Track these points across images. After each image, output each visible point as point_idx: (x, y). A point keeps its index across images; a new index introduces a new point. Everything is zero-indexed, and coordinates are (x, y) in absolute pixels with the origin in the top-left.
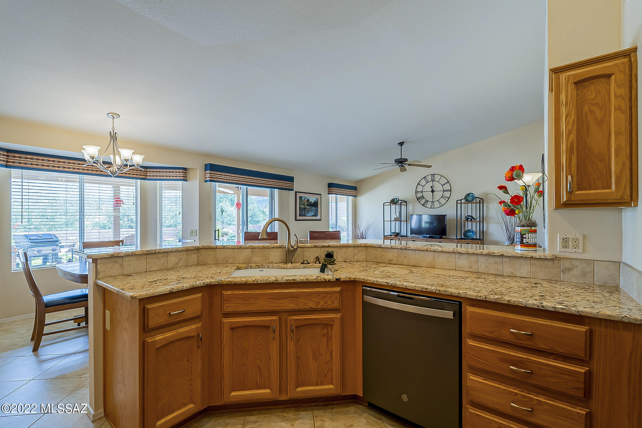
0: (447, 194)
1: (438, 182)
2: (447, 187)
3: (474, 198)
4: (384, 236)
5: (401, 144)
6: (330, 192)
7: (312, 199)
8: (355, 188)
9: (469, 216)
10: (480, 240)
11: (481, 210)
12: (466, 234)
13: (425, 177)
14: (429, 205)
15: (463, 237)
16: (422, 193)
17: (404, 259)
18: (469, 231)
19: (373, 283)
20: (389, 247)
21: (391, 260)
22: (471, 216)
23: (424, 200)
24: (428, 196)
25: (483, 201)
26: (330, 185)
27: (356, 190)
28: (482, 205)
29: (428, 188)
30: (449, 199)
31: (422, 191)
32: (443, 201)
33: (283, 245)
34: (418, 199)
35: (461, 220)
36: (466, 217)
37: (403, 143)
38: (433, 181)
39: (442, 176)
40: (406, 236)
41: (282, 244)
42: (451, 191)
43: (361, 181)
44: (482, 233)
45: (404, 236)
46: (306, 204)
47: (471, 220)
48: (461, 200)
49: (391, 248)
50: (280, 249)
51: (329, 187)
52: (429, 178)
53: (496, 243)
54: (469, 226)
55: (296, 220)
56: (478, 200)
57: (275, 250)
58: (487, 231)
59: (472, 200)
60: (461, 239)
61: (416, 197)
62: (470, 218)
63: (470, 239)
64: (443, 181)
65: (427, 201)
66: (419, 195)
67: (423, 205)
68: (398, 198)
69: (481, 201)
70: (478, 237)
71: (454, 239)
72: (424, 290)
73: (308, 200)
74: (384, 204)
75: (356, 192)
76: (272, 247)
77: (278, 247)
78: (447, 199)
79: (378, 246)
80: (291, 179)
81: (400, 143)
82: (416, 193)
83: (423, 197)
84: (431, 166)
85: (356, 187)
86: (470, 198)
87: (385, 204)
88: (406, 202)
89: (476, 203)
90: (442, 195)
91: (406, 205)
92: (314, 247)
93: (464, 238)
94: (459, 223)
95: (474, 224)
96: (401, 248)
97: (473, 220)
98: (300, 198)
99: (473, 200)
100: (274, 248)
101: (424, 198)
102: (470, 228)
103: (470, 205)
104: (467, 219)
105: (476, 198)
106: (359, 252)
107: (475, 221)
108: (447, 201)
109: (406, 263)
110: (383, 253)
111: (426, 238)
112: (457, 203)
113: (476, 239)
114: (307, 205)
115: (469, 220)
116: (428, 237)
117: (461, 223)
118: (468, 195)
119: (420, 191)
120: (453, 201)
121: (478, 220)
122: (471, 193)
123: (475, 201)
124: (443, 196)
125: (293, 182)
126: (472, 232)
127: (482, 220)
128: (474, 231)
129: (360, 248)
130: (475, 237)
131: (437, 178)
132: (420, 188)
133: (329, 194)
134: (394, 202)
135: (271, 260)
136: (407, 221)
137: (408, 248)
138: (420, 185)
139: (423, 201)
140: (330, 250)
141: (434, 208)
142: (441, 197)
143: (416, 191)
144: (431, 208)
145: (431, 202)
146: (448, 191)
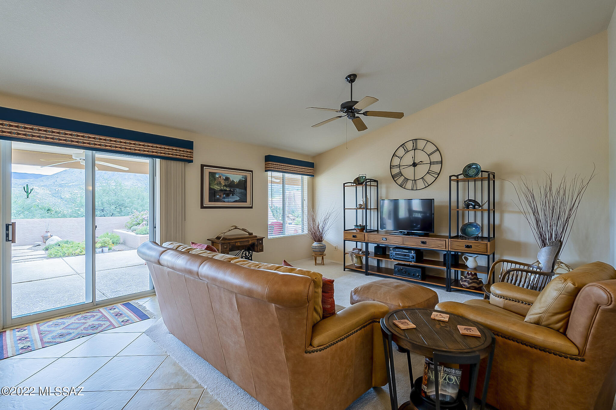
0: (436, 168)
1: (422, 150)
2: (436, 157)
3: (478, 170)
4: (345, 230)
5: (352, 78)
6: (267, 168)
7: (236, 177)
8: (311, 165)
9: (470, 200)
10: (489, 241)
11: (492, 190)
12: (465, 229)
13: (404, 144)
14: (409, 185)
15: (460, 234)
16: (399, 168)
22: (474, 201)
23: (402, 178)
24: (408, 172)
25: (494, 176)
26: (269, 159)
27: (313, 167)
28: (491, 182)
29: (407, 160)
30: (438, 175)
31: (399, 165)
32: (430, 179)
34: (393, 177)
35: (458, 208)
36: (465, 202)
37: (355, 76)
38: (414, 150)
39: (428, 141)
40: (377, 231)
42: (442, 164)
43: (320, 155)
44: (493, 228)
45: (374, 231)
46: (223, 184)
47: (474, 208)
48: (457, 176)
51: (266, 161)
52: (410, 146)
54: (470, 217)
55: (202, 207)
56: (485, 175)
58: (500, 226)
59: (475, 176)
60: (457, 237)
61: (391, 174)
62: (472, 205)
63: (473, 238)
64: (430, 148)
65: (407, 180)
66: (396, 171)
67: (401, 186)
68: (365, 175)
69: (491, 176)
70: (486, 235)
71: (447, 237)
73: (227, 179)
74: (344, 184)
75: (313, 170)
78: (436, 176)
80: (189, 145)
82: (390, 168)
83: (400, 174)
85: (314, 163)
86: (472, 172)
87: (346, 185)
88: (377, 181)
89: (482, 180)
90: (429, 170)
91: (377, 186)
93: (463, 237)
94: (454, 213)
95: (479, 214)
97: (476, 207)
98: (212, 175)
99: (477, 174)
101: (402, 175)
102: (472, 220)
103: (472, 184)
104: (467, 206)
105: (482, 171)
107: (481, 208)
108: (436, 178)
111: (404, 234)
112: (450, 180)
113: (482, 238)
114: (225, 186)
115: (471, 208)
116: (406, 233)
117: (458, 212)
118: (469, 166)
119: (396, 166)
120: (444, 179)
121: (486, 207)
122: (473, 164)
123: (480, 176)
124: (430, 171)
125: (192, 149)
126: (476, 227)
127: (492, 208)
128: (479, 225)
130: (480, 235)
131: (421, 144)
132: (396, 161)
133: (266, 171)
134: (358, 182)
136: (377, 209)
138: (397, 156)
139: (400, 180)
141: (416, 190)
142: (427, 173)
143: (391, 165)
144: (411, 190)
145: (413, 180)
146: (437, 163)
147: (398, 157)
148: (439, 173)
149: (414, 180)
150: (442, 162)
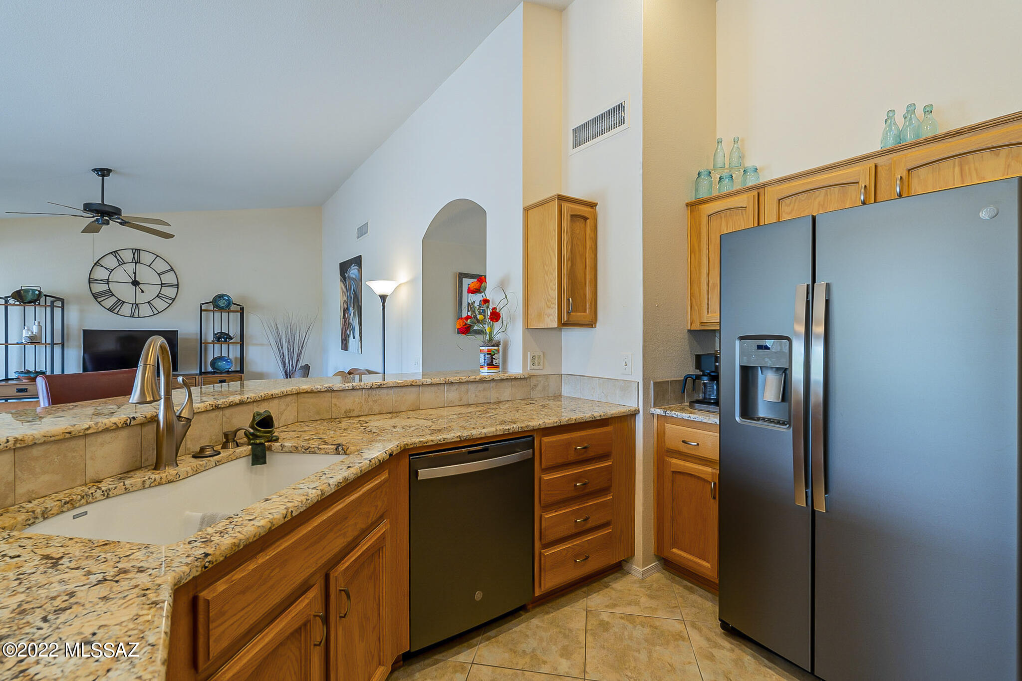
0: (170, 292)
1: (149, 266)
2: (169, 278)
3: (229, 303)
5: (104, 173)
9: (222, 332)
10: (237, 373)
12: (215, 363)
13: (115, 251)
14: (126, 309)
15: (211, 369)
16: (108, 284)
17: (374, 404)
18: (221, 358)
19: (437, 445)
20: (350, 388)
21: (350, 411)
22: (228, 335)
23: (113, 300)
24: (125, 292)
25: (243, 309)
29: (122, 275)
30: (173, 301)
31: (107, 279)
32: (160, 304)
33: (134, 418)
34: (95, 296)
36: (215, 335)
37: (111, 170)
38: (136, 263)
39: (157, 256)
41: (131, 416)
42: (178, 288)
47: (224, 340)
49: (353, 389)
50: (124, 433)
52: (127, 256)
53: (260, 376)
57: (107, 437)
59: (227, 307)
61: (91, 291)
62: (223, 337)
63: (225, 372)
64: (161, 266)
65: (121, 302)
66: (100, 287)
67: (110, 310)
68: (40, 289)
70: (237, 368)
71: (196, 375)
72: (507, 432)
76: (100, 429)
77: (120, 426)
78: (170, 302)
79: (326, 389)
81: (102, 170)
82: (89, 283)
83: (109, 293)
84: (172, 236)
86: (222, 303)
88: (61, 300)
90: (159, 293)
91: (63, 307)
92: (213, 409)
93: (214, 372)
96: (371, 387)
97: (227, 340)
99: (229, 306)
100: (107, 430)
101: (113, 295)
104: (218, 339)
105: (233, 303)
106: (287, 405)
107: (231, 341)
108: (170, 304)
109: (377, 411)
110: (334, 401)
113: (230, 372)
115: (221, 341)
118: (221, 297)
119: (101, 280)
122: (226, 295)
123: (232, 308)
124: (160, 295)
126: (226, 361)
129: (289, 399)
131: (146, 258)
132: (100, 273)
135: (91, 473)
136: (62, 344)
137: (383, 386)
138: (103, 266)
139: (109, 302)
140: (262, 409)
141: (139, 317)
142: (157, 296)
143: (91, 277)
144: (131, 317)
145: (132, 304)
146: (171, 285)
147: (106, 268)
148: (174, 299)
149: (135, 304)
150: (178, 286)
